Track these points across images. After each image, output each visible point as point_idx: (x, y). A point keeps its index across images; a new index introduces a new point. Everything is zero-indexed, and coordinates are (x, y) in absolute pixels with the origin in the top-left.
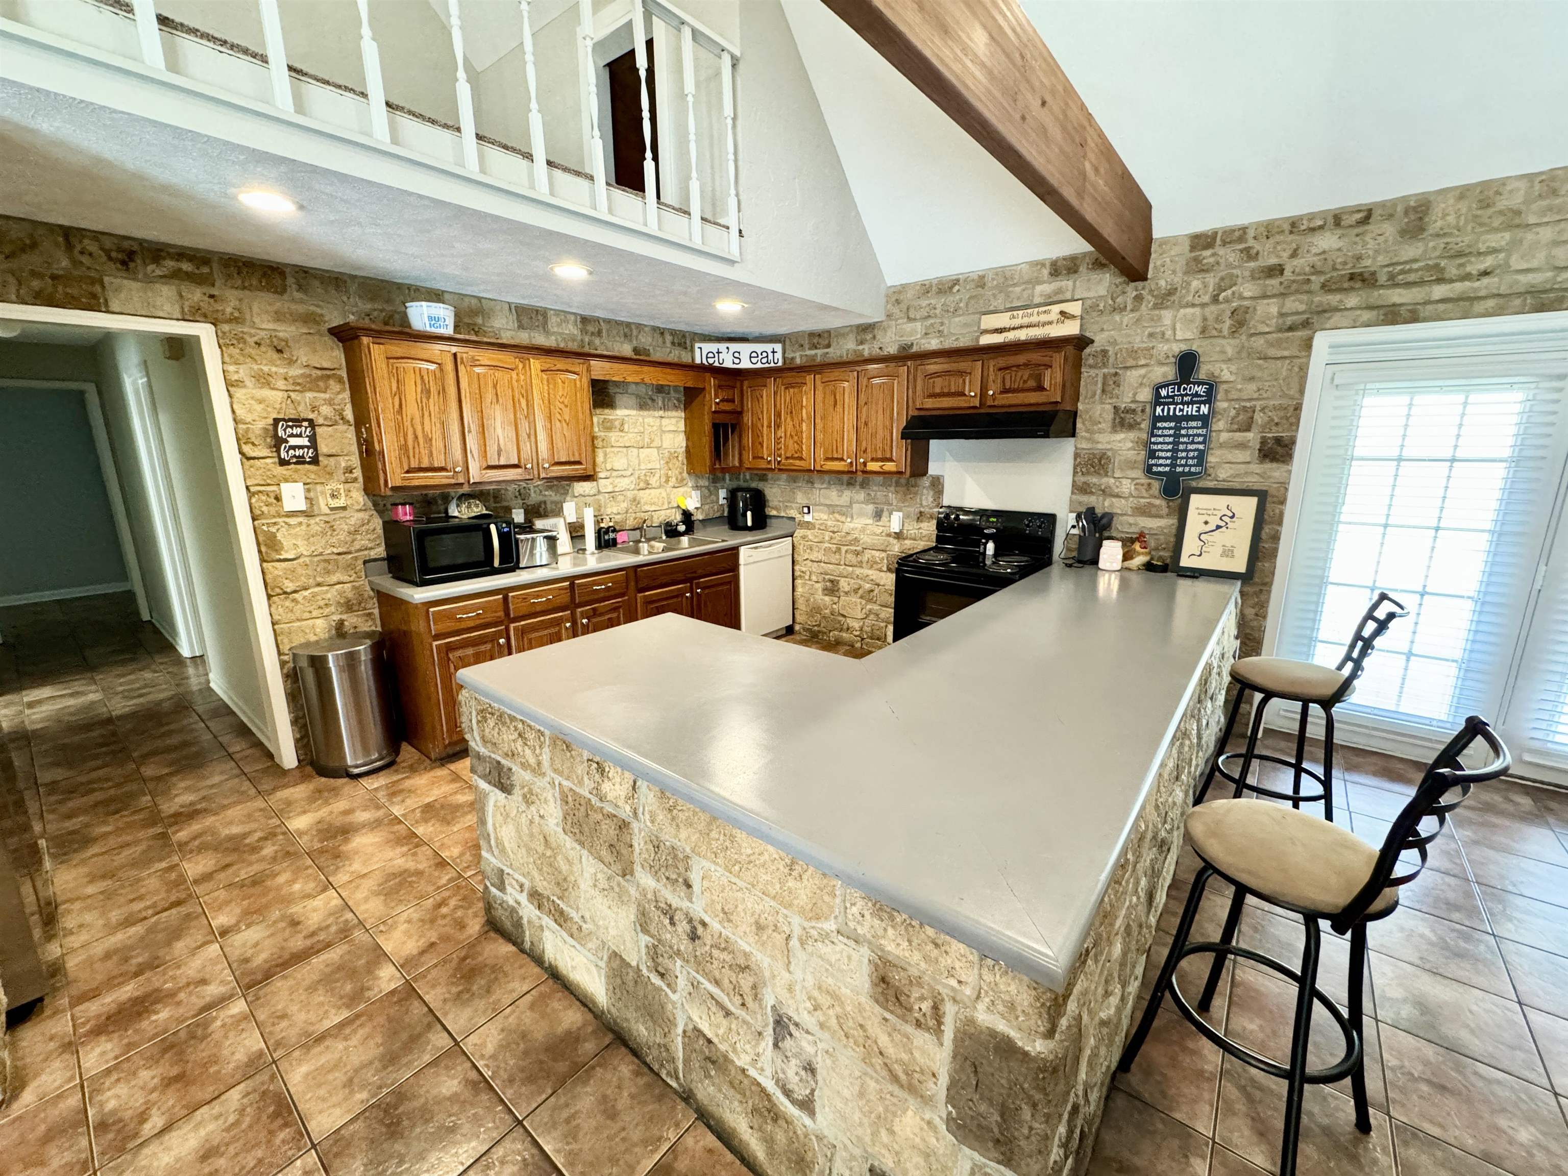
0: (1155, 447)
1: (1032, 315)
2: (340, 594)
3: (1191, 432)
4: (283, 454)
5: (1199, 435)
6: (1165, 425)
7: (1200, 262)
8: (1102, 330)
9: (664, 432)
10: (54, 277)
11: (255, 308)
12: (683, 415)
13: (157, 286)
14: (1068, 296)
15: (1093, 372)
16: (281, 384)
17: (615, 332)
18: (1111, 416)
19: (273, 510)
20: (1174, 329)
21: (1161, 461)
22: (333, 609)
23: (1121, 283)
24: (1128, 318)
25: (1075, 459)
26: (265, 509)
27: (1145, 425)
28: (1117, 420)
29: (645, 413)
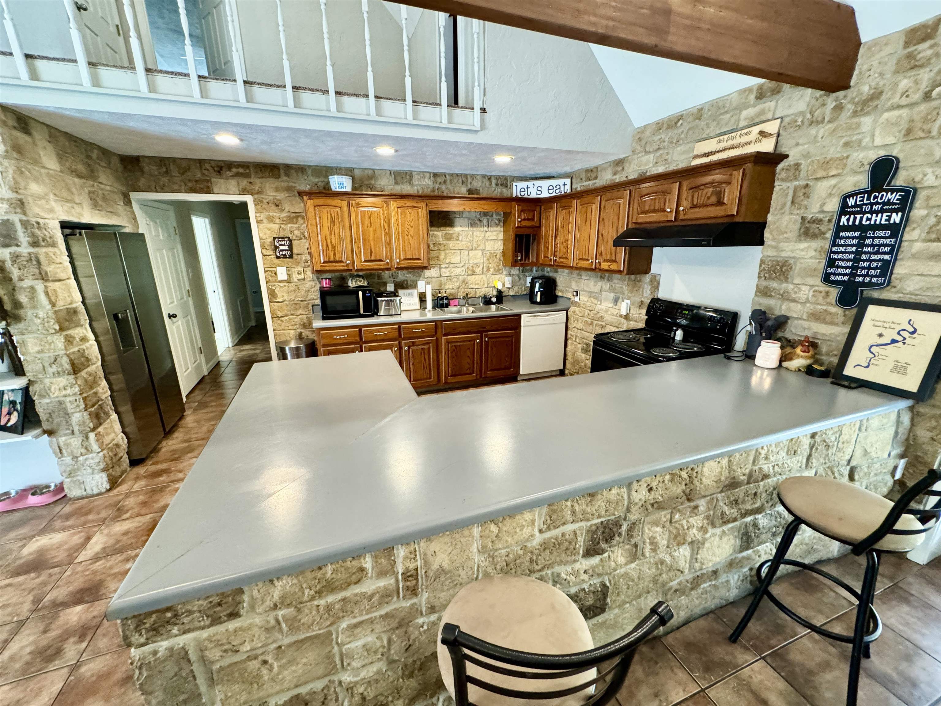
0: (836, 256)
1: (735, 137)
2: (301, 319)
3: (876, 241)
4: (278, 254)
5: (885, 245)
6: (849, 234)
7: (914, 58)
8: (797, 144)
9: (487, 240)
10: (196, 181)
11: (267, 185)
12: (502, 229)
13: (230, 180)
14: (770, 116)
15: (785, 185)
16: (277, 221)
17: (456, 181)
18: (798, 226)
19: (274, 279)
20: (873, 136)
21: (840, 271)
22: (298, 326)
23: (821, 96)
24: (822, 130)
25: (761, 266)
26: (270, 278)
27: (829, 235)
28: (802, 230)
29: (475, 229)
